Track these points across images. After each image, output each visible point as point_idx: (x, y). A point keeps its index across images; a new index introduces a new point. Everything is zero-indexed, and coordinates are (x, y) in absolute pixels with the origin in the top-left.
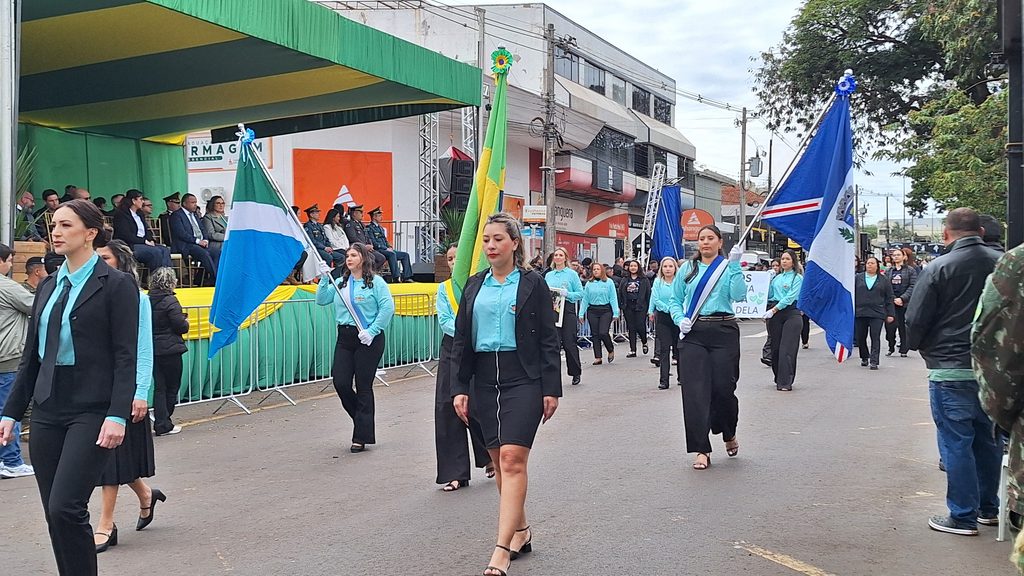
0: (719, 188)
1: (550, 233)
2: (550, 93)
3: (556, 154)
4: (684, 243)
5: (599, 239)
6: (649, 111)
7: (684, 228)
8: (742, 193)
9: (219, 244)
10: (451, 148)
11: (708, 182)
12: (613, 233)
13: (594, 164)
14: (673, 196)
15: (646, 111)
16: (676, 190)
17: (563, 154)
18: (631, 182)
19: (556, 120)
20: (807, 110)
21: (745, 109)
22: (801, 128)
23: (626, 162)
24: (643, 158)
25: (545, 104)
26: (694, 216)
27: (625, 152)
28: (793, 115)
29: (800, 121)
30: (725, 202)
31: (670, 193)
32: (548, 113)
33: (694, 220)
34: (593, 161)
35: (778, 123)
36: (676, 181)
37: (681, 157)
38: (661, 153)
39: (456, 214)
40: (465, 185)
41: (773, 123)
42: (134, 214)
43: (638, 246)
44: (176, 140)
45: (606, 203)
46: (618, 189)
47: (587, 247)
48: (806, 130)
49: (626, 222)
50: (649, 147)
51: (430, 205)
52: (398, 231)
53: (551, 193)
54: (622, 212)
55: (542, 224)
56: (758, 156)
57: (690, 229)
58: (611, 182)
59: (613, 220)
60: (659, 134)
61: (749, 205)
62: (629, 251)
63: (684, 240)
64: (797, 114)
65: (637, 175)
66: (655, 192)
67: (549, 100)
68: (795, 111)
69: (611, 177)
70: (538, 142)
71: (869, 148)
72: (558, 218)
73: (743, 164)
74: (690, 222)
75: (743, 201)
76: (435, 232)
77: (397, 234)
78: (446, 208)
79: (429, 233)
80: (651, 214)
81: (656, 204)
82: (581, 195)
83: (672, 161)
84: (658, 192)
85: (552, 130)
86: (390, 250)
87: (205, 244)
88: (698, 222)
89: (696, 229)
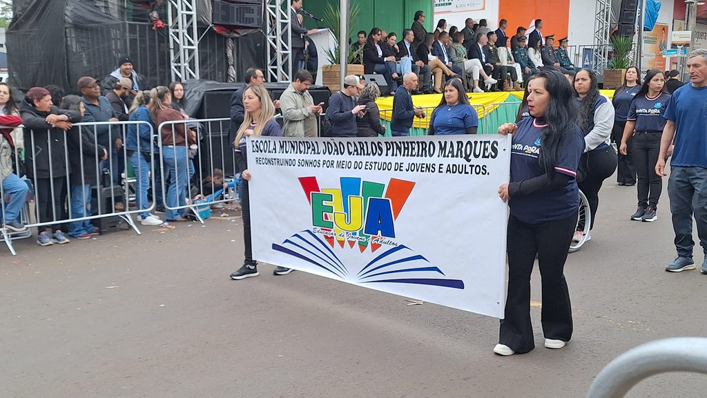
39: (623, 39)
40: (630, 17)
51: (602, 33)
52: (577, 53)
53: (692, 21)
55: (687, 45)
76: (604, 53)
77: (576, 55)
78: (614, 34)
79: (600, 53)
86: (571, 66)
87: (450, 65)
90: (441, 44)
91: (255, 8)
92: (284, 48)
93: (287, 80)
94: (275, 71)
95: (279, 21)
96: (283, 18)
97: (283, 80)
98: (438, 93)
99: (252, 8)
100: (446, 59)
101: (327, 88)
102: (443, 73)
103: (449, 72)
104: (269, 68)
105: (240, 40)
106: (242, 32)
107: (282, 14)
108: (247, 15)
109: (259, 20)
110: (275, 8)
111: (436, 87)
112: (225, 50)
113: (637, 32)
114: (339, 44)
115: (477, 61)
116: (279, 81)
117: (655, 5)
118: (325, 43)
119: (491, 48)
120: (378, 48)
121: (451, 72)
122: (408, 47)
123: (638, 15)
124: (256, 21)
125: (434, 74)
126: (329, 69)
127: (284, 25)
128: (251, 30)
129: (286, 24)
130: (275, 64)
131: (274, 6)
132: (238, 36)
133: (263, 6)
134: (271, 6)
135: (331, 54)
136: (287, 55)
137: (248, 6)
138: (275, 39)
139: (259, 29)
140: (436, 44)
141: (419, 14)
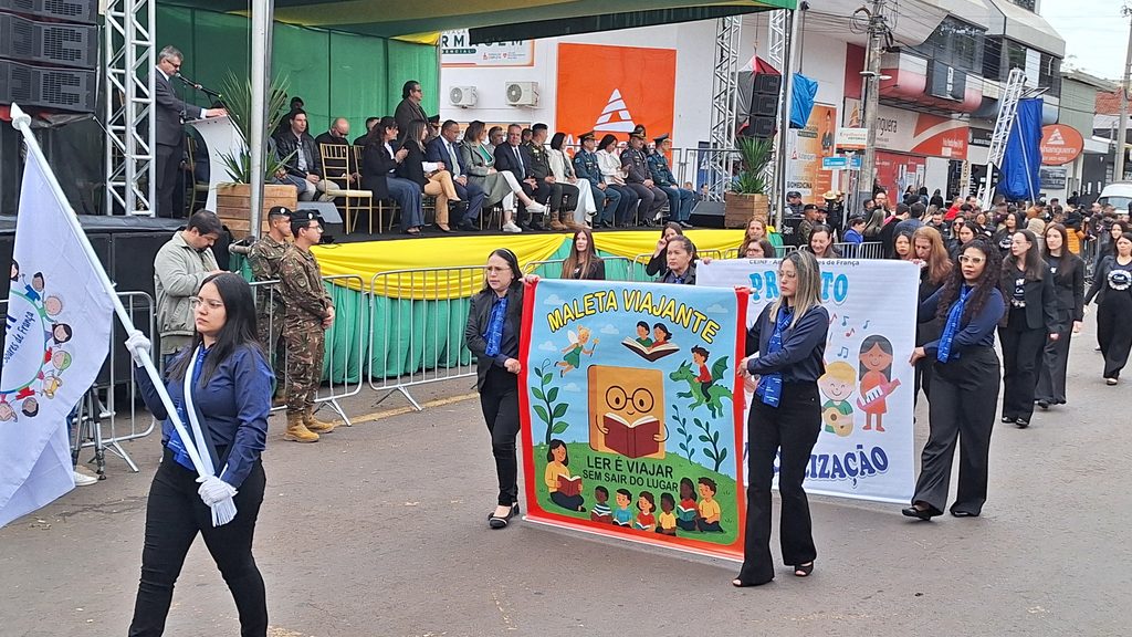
0: (1090, 97)
1: (868, 156)
4: (1041, 168)
5: (930, 160)
7: (1043, 149)
8: (1124, 104)
9: (479, 180)
10: (754, 57)
11: (1077, 88)
12: (947, 152)
13: (930, 64)
14: (1033, 113)
16: (1038, 104)
17: (892, 54)
18: (976, 88)
19: (885, 12)
23: (972, 61)
24: (996, 55)
26: (1057, 133)
30: (1098, 112)
31: (1030, 111)
32: (876, 2)
33: (1056, 139)
34: (929, 60)
36: (1037, 91)
37: (1045, 55)
38: (1018, 51)
39: (756, 142)
40: (768, 105)
42: (386, 145)
43: (982, 180)
44: (429, 39)
45: (941, 113)
46: (958, 96)
47: (912, 169)
49: (965, 138)
50: (1005, 43)
51: (723, 129)
52: (683, 161)
53: (872, 105)
54: (961, 124)
55: (860, 151)
57: (1050, 150)
58: (950, 88)
59: (949, 134)
60: (1019, 23)
62: (966, 178)
63: (1041, 165)
65: (986, 77)
66: (1010, 105)
69: (950, 80)
70: (862, 38)
72: (878, 133)
73: (1128, 65)
74: (1051, 142)
75: (1125, 112)
76: (727, 163)
77: (681, 164)
78: (744, 133)
79: (721, 164)
80: (1001, 135)
81: (1008, 122)
82: (909, 103)
83: (1033, 61)
84: (1013, 106)
85: (879, 25)
86: (674, 187)
87: (463, 180)
88: (1063, 143)
89: (1060, 150)
90: (446, 142)
91: (82, 76)
92: (140, 151)
93: (146, 208)
94: (121, 191)
95: (130, 101)
96: (140, 93)
97: (138, 209)
99: (75, 75)
100: (456, 170)
104: (110, 185)
105: (50, 134)
106: (55, 120)
107: (138, 87)
108: (65, 89)
109: (90, 99)
110: (123, 75)
112: (20, 152)
113: (779, 130)
114: (249, 146)
115: (509, 175)
116: (129, 214)
117: (809, 86)
118: (222, 140)
123: (781, 101)
124: (83, 99)
126: (229, 192)
127: (141, 108)
128: (73, 117)
129: (146, 105)
130: (121, 177)
131: (122, 71)
132: (46, 126)
133: (98, 73)
134: (115, 70)
135: (234, 163)
136: (147, 161)
137: (68, 72)
138: (123, 132)
139: (90, 116)
140: (437, 142)
141: (409, 87)
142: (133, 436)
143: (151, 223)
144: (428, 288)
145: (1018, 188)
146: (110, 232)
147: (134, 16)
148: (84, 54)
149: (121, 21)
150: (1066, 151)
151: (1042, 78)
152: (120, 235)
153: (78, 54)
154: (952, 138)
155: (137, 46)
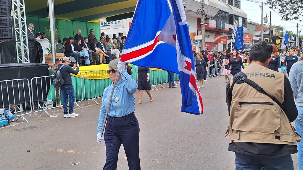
0: (255, 27)
1: (204, 43)
2: (203, 1)
3: (205, 19)
4: (244, 44)
5: (218, 44)
6: (233, 4)
7: (244, 40)
8: (262, 28)
11: (251, 25)
12: (222, 42)
13: (217, 21)
15: (232, 5)
16: (242, 28)
17: (207, 19)
18: (228, 26)
19: (204, 9)
20: (282, 2)
21: (262, 2)
22: (280, 7)
23: (226, 20)
24: (231, 19)
25: (201, 5)
26: (247, 35)
27: (226, 17)
28: (277, 4)
29: (279, 5)
30: (256, 31)
31: (240, 29)
32: (202, 7)
33: (247, 37)
34: (216, 21)
35: (273, 6)
36: (241, 25)
37: (243, 18)
38: (237, 17)
41: (271, 6)
43: (230, 46)
44: (97, 21)
45: (220, 33)
46: (224, 29)
47: (214, 46)
48: (282, 8)
49: (226, 39)
50: (233, 16)
53: (204, 31)
54: (225, 35)
55: (201, 41)
56: (266, 16)
57: (246, 40)
58: (221, 27)
59: (222, 38)
60: (236, 11)
61: (264, 31)
62: (227, 47)
63: (244, 43)
64: (278, 3)
65: (230, 24)
66: (235, 29)
67: (202, 4)
68: (278, 2)
69: (221, 25)
70: (200, 16)
71: (301, 13)
72: (206, 38)
73: (262, 19)
74: (246, 38)
75: (262, 30)
80: (233, 36)
81: (235, 33)
82: (212, 31)
83: (240, 19)
84: (236, 29)
85: (203, 12)
87: (106, 52)
88: (248, 38)
89: (248, 40)
90: (101, 43)
91: (8, 30)
92: (25, 47)
94: (21, 58)
95: (21, 35)
96: (23, 34)
97: (25, 61)
98: (101, 64)
99: (7, 30)
100: (104, 49)
101: (47, 64)
102: (103, 55)
103: (105, 55)
104: (18, 56)
105: (2, 45)
106: (3, 41)
107: (23, 32)
108: (4, 33)
109: (11, 35)
111: (101, 61)
114: (51, 45)
115: (117, 50)
116: (23, 63)
118: (45, 44)
119: (124, 44)
120: (72, 46)
121: (106, 55)
122: (86, 45)
124: (9, 35)
125: (99, 56)
126: (47, 56)
127: (24, 37)
128: (7, 40)
130: (21, 54)
131: (19, 29)
132: (1, 43)
133: (12, 29)
134: (17, 29)
135: (48, 49)
136: (26, 50)
137: (5, 29)
138: (20, 43)
139: (11, 39)
140: (99, 43)
141: (91, 31)
142: (26, 114)
143: (28, 64)
144: (98, 76)
145: (239, 48)
146: (18, 66)
147: (20, 15)
148: (8, 24)
149: (17, 16)
150: (249, 39)
151: (243, 23)
152: (20, 67)
153: (7, 25)
154: (223, 39)
155: (22, 22)
